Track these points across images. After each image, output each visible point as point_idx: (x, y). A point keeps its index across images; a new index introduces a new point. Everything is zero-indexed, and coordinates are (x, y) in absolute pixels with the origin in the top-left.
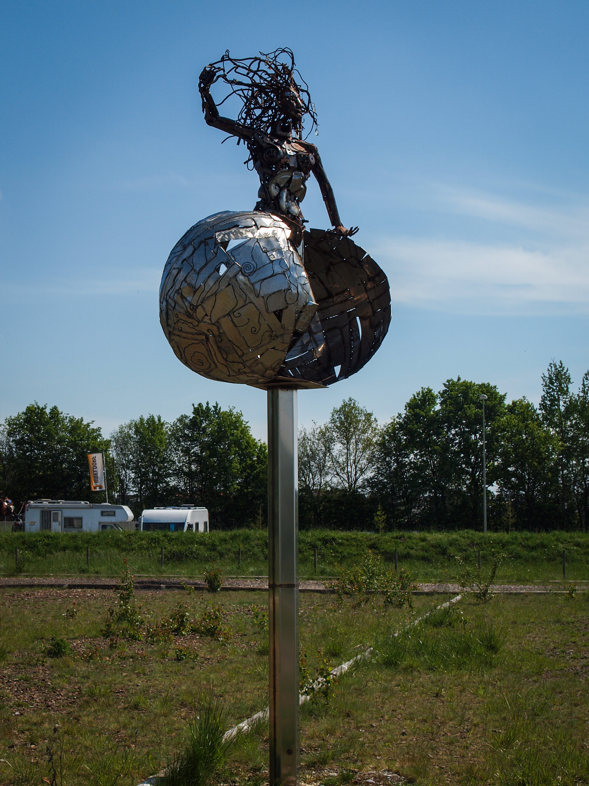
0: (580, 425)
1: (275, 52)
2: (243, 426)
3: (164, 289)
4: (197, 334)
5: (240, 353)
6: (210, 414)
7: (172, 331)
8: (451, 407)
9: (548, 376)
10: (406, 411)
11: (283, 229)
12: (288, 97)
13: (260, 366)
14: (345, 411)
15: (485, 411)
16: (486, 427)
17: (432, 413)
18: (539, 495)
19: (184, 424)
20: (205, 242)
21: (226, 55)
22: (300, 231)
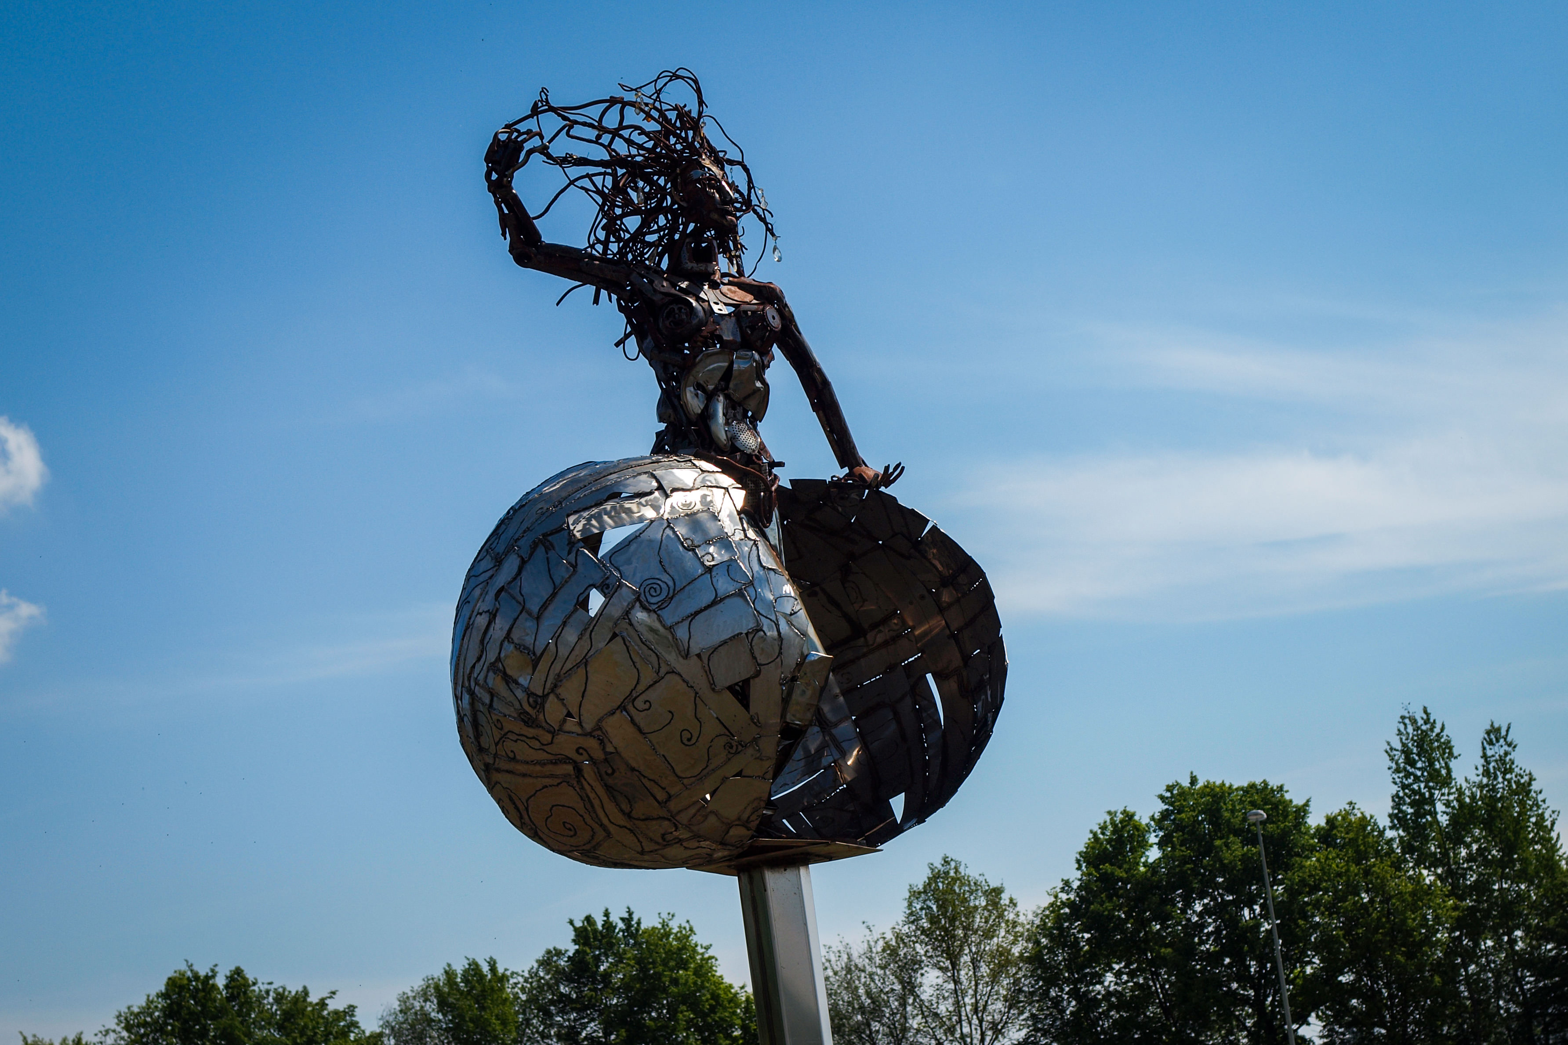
0: (1490, 853)
1: (656, 81)
2: (699, 957)
3: (461, 665)
4: (552, 762)
5: (661, 796)
6: (616, 938)
7: (491, 762)
8: (1183, 848)
9: (1399, 746)
10: (1080, 872)
11: (726, 489)
12: (699, 181)
13: (712, 819)
14: (937, 889)
15: (1266, 849)
16: (1272, 886)
17: (1142, 869)
18: (1419, 1032)
19: (556, 971)
20: (545, 542)
21: (542, 101)
22: (767, 489)
